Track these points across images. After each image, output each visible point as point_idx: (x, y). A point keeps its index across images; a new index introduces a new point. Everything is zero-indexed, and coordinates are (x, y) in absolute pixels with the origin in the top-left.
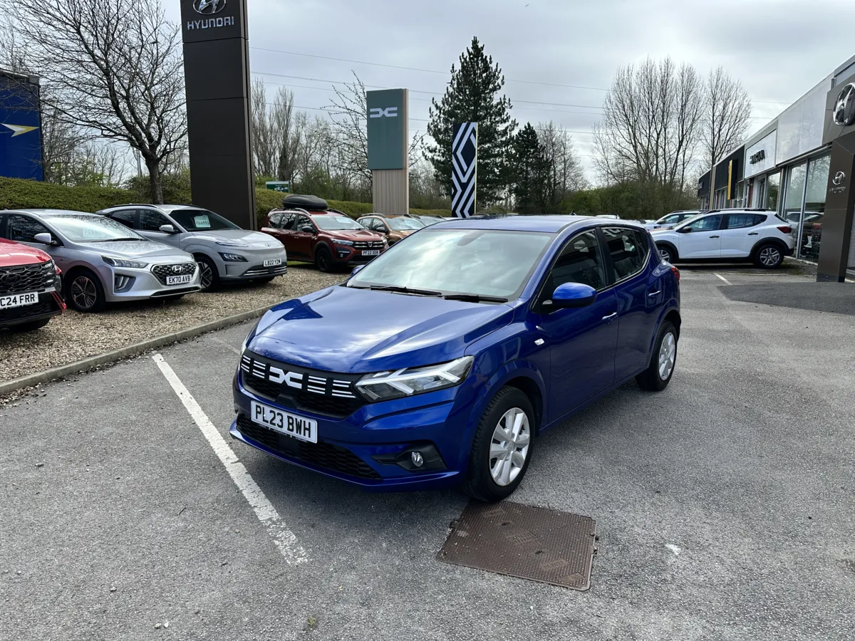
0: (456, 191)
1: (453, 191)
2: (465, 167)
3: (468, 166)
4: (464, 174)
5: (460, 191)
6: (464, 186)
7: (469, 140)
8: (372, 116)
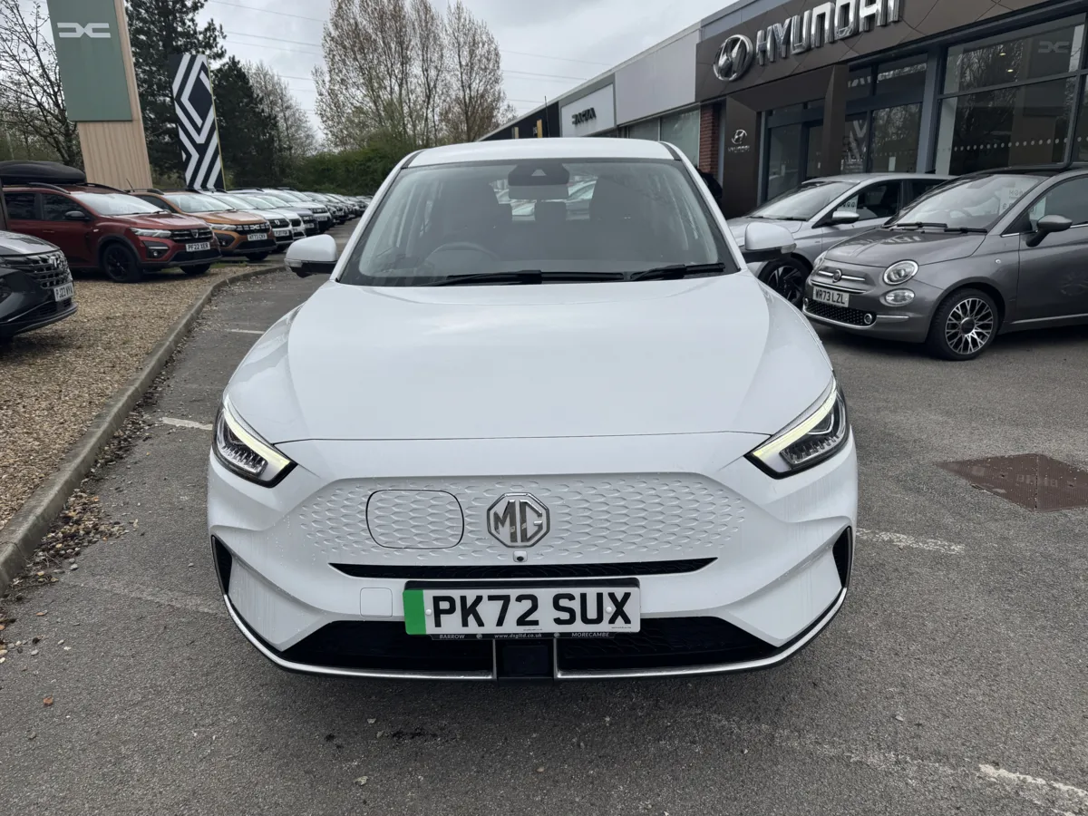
0: (189, 156)
1: (184, 156)
2: (199, 121)
3: (204, 117)
4: (199, 131)
5: (195, 156)
6: (202, 149)
7: (198, 80)
8: (62, 35)
